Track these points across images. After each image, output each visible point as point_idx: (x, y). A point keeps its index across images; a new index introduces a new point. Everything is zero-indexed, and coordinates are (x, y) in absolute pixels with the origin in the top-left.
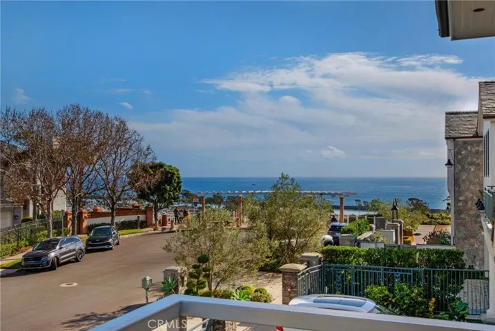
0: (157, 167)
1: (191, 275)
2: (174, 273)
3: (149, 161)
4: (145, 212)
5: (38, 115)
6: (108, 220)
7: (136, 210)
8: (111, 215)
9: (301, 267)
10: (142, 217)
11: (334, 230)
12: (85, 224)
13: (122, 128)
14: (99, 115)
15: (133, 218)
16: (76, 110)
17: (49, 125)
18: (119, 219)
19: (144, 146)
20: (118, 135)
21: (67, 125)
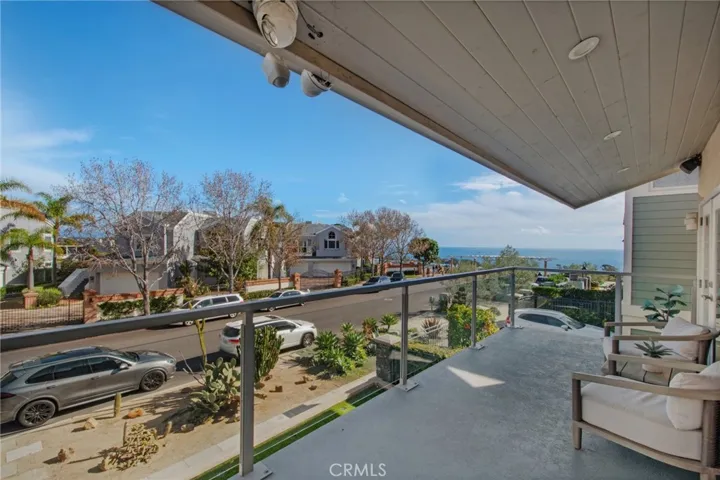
0: (425, 240)
1: (456, 297)
2: (445, 296)
3: (422, 236)
4: (417, 266)
5: (368, 213)
6: (398, 269)
7: (412, 265)
8: (400, 267)
9: (521, 296)
10: (416, 269)
11: (539, 280)
12: (386, 271)
13: (407, 219)
14: (394, 212)
15: (412, 269)
16: (384, 210)
17: (372, 219)
18: (404, 269)
19: (419, 228)
20: (405, 224)
21: (381, 218)
